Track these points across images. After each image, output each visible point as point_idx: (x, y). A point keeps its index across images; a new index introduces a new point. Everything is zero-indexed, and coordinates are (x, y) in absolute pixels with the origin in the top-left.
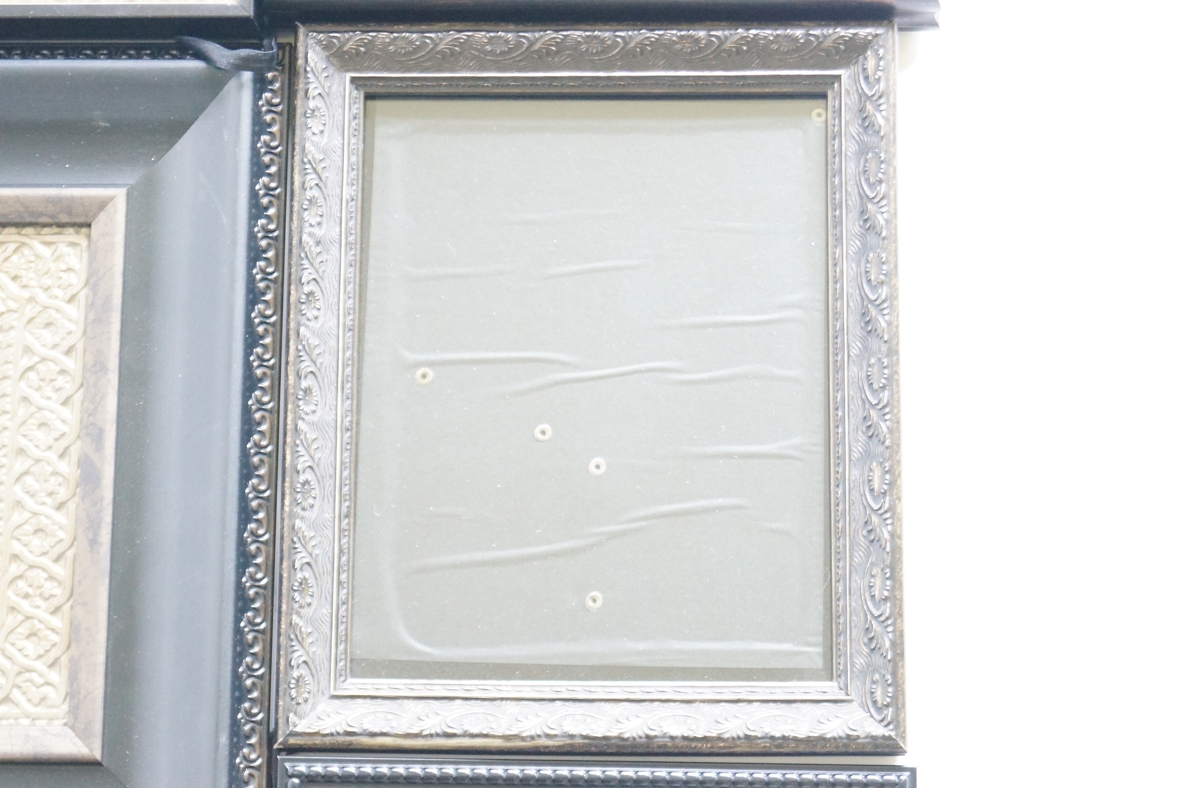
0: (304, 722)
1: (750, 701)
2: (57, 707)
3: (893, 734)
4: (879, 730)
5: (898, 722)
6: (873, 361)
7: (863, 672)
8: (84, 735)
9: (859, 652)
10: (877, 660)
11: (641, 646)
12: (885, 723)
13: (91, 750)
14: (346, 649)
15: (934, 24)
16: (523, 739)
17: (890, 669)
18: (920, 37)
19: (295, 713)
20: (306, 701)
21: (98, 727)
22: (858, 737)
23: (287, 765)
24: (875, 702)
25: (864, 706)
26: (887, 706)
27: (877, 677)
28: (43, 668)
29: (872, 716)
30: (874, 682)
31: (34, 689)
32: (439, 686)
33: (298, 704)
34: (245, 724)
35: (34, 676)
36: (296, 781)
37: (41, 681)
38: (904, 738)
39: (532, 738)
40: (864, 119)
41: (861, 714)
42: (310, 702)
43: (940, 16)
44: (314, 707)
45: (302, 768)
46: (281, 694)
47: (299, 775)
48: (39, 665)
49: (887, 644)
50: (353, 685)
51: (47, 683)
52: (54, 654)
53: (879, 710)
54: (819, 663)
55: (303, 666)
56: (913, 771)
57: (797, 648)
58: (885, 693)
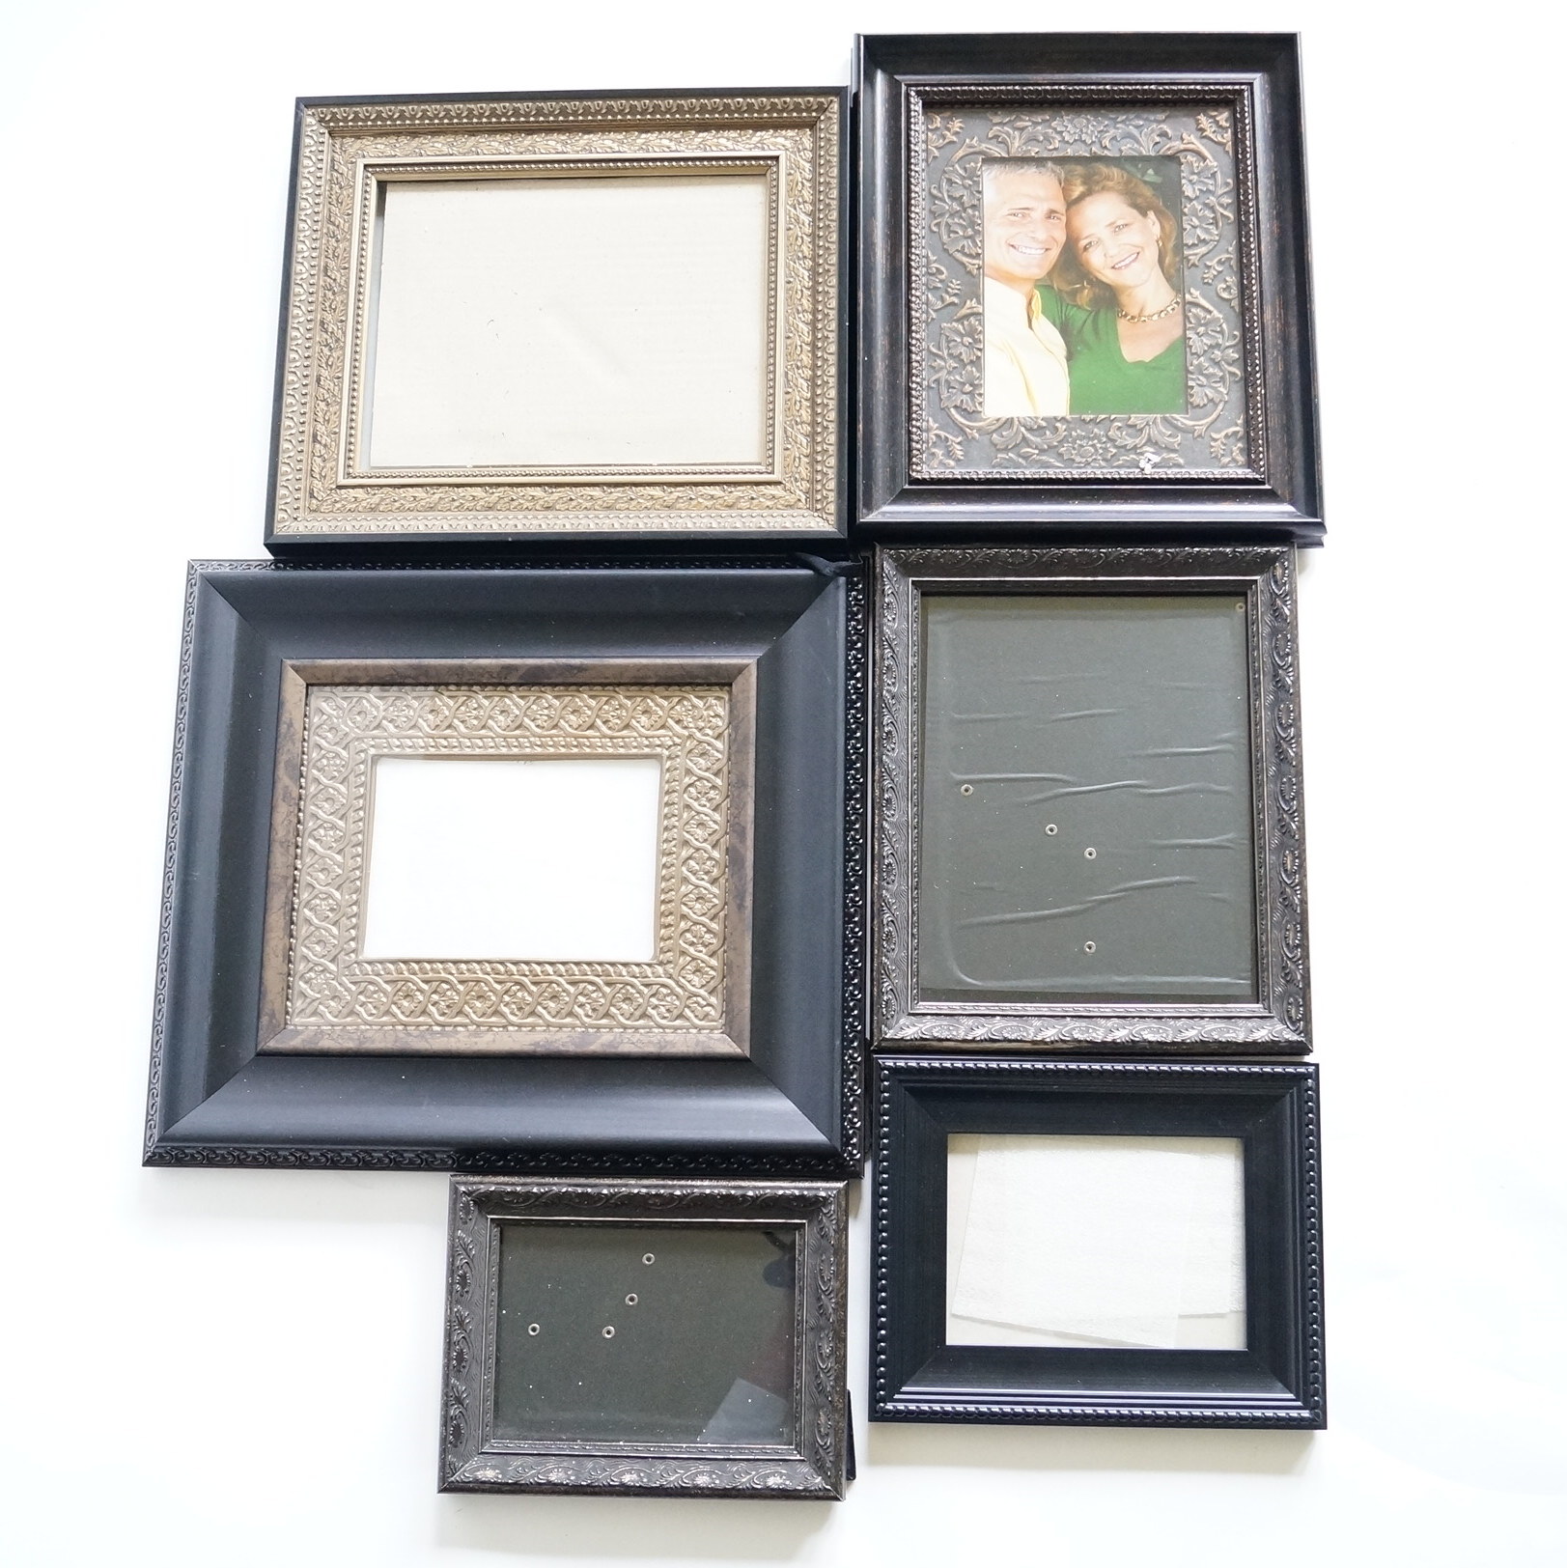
0: (891, 1031)
1: (1202, 1018)
2: (716, 1021)
3: (1303, 1039)
4: (1295, 1037)
5: (1307, 1031)
6: (1285, 780)
7: (1282, 998)
8: (737, 1040)
9: (1279, 985)
10: (1291, 988)
11: (1123, 980)
12: (1298, 1032)
13: (743, 1051)
14: (917, 980)
15: (1320, 544)
16: (1045, 1043)
17: (1301, 995)
18: (1313, 553)
19: (886, 1026)
20: (892, 1016)
21: (747, 1034)
22: (1280, 1041)
23: (880, 1061)
24: (1290, 1018)
25: (1282, 1021)
26: (1299, 1020)
27: (1292, 1000)
28: (706, 994)
29: (1288, 1027)
30: (1290, 1004)
31: (699, 1008)
32: (983, 1007)
33: (887, 1019)
34: (851, 1033)
35: (699, 999)
36: (886, 1072)
37: (705, 1003)
38: (1311, 1042)
39: (1052, 1042)
40: (1275, 611)
41: (1280, 1027)
42: (895, 1017)
43: (1325, 539)
44: (897, 1022)
45: (890, 1063)
46: (875, 1012)
47: (888, 1068)
48: (702, 992)
49: (1299, 977)
50: (924, 1006)
51: (709, 1005)
52: (712, 985)
53: (1293, 1023)
54: (1249, 993)
55: (890, 992)
56: (1317, 1066)
57: (1233, 981)
58: (1298, 1012)
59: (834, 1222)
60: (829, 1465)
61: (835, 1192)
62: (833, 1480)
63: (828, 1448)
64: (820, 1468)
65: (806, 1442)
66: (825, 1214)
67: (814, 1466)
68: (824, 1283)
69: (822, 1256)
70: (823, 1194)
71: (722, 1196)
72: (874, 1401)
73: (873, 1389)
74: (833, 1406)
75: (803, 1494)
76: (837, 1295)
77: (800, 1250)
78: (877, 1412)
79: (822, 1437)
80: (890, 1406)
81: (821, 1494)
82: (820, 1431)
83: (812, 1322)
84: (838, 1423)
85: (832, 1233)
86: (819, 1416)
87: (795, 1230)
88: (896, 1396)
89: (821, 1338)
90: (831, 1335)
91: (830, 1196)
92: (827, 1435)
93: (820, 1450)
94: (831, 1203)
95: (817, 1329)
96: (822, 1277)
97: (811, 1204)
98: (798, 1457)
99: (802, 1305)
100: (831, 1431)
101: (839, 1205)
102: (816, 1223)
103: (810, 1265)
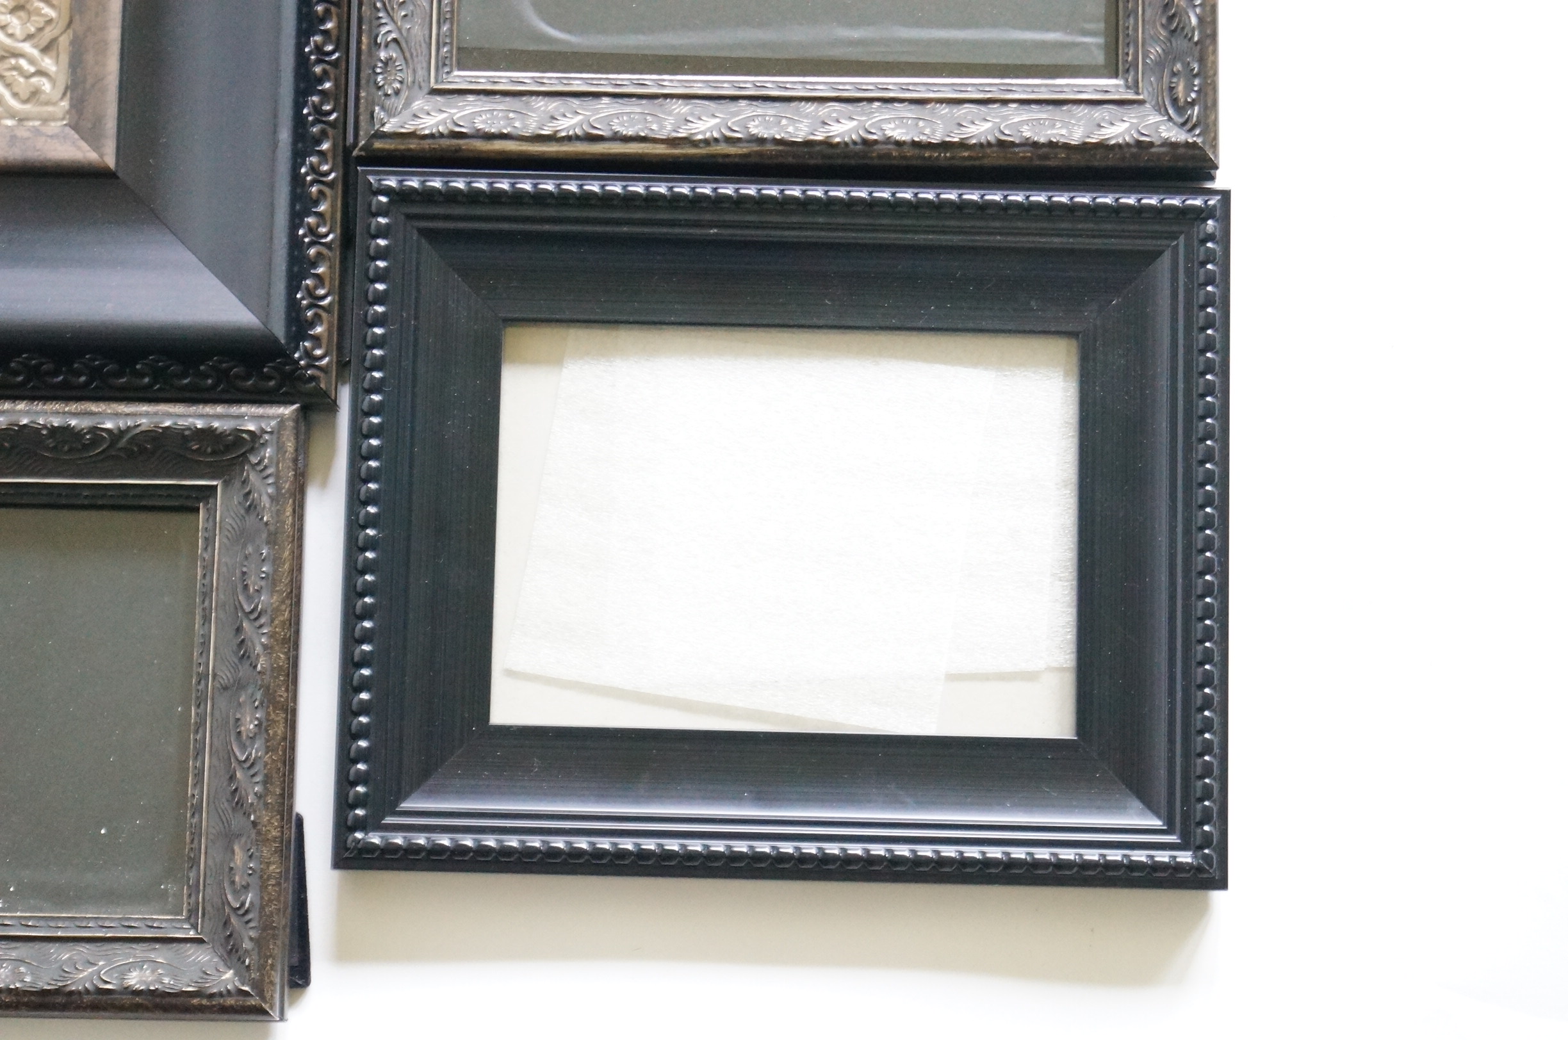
0: (393, 120)
1: (1005, 102)
2: (54, 104)
3: (1199, 140)
4: (1178, 135)
5: (1207, 126)
7: (1160, 64)
8: (91, 136)
9: (1156, 39)
10: (1180, 43)
11: (856, 34)
12: (1189, 126)
13: (103, 156)
14: (451, 30)
16: (695, 144)
17: (1197, 54)
19: (383, 108)
20: (397, 92)
21: (111, 125)
22: (1151, 144)
23: (371, 179)
24: (1175, 101)
25: (1161, 109)
26: (1192, 104)
27: (1178, 66)
28: (35, 53)
29: (1170, 119)
30: (1174, 74)
31: (21, 80)
32: (578, 81)
33: (387, 95)
34: (313, 124)
35: (23, 62)
36: (383, 199)
37: (32, 69)
38: (1215, 147)
39: (706, 142)
41: (1155, 118)
42: (404, 95)
44: (407, 104)
45: (392, 182)
46: (363, 82)
47: (387, 191)
48: (27, 47)
49: (1194, 21)
50: (460, 78)
51: (41, 73)
52: (48, 34)
53: (1180, 110)
54: (1100, 58)
55: (393, 45)
56: (1226, 195)
57: (1069, 38)
58: (1189, 88)
59: (270, 481)
60: (247, 945)
61: (273, 423)
62: (255, 975)
63: (247, 912)
64: (232, 953)
65: (209, 908)
66: (254, 466)
67: (221, 950)
68: (249, 598)
69: (244, 546)
70: (251, 427)
71: (54, 431)
72: (343, 826)
73: (343, 804)
74: (259, 833)
75: (195, 1001)
76: (272, 621)
77: (206, 539)
78: (347, 849)
79: (236, 892)
80: (375, 839)
81: (230, 1001)
82: (233, 883)
83: (226, 676)
84: (268, 864)
85: (265, 501)
86: (233, 852)
87: (198, 500)
88: (389, 820)
89: (240, 704)
90: (259, 695)
91: (264, 432)
92: (246, 887)
93: (234, 920)
94: (264, 445)
95: (233, 688)
96: (246, 587)
97: (229, 448)
98: (192, 934)
99: (205, 644)
100: (254, 881)
101: (280, 448)
102: (237, 484)
103: (224, 569)
